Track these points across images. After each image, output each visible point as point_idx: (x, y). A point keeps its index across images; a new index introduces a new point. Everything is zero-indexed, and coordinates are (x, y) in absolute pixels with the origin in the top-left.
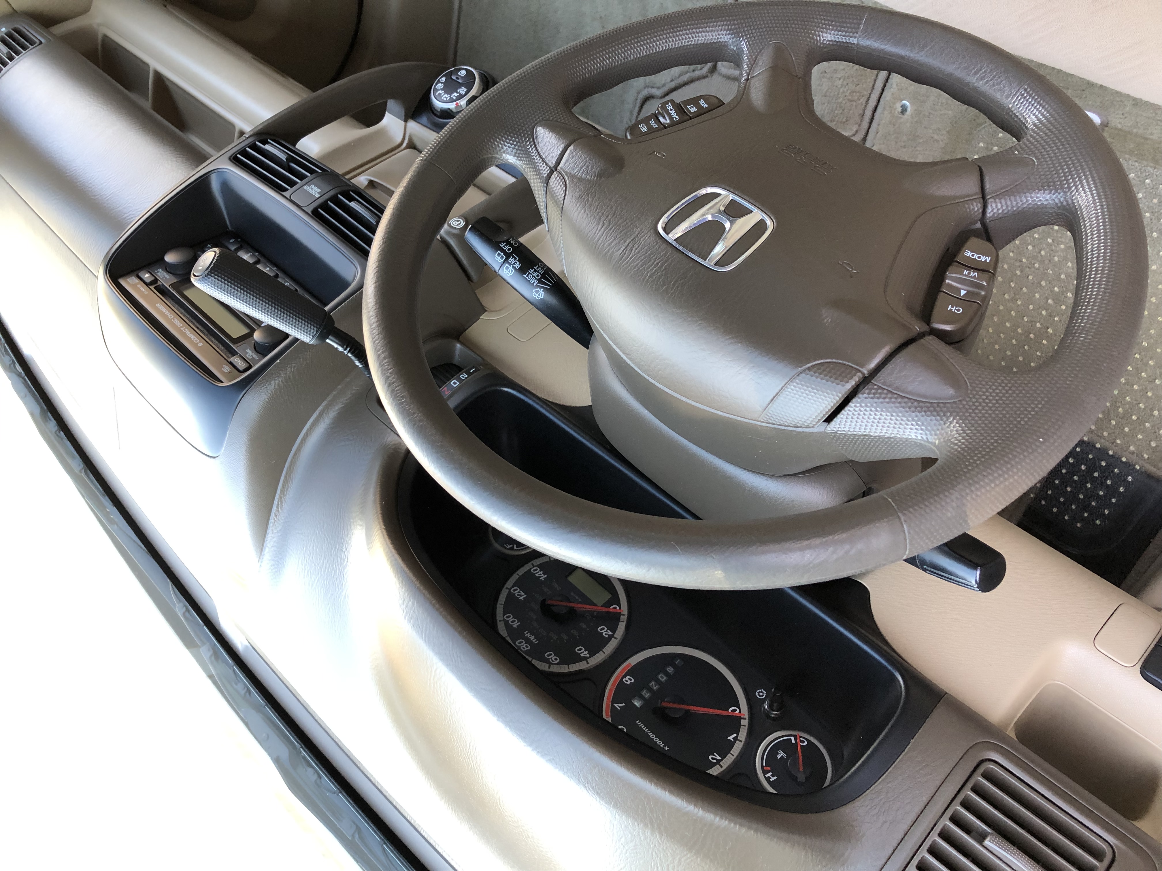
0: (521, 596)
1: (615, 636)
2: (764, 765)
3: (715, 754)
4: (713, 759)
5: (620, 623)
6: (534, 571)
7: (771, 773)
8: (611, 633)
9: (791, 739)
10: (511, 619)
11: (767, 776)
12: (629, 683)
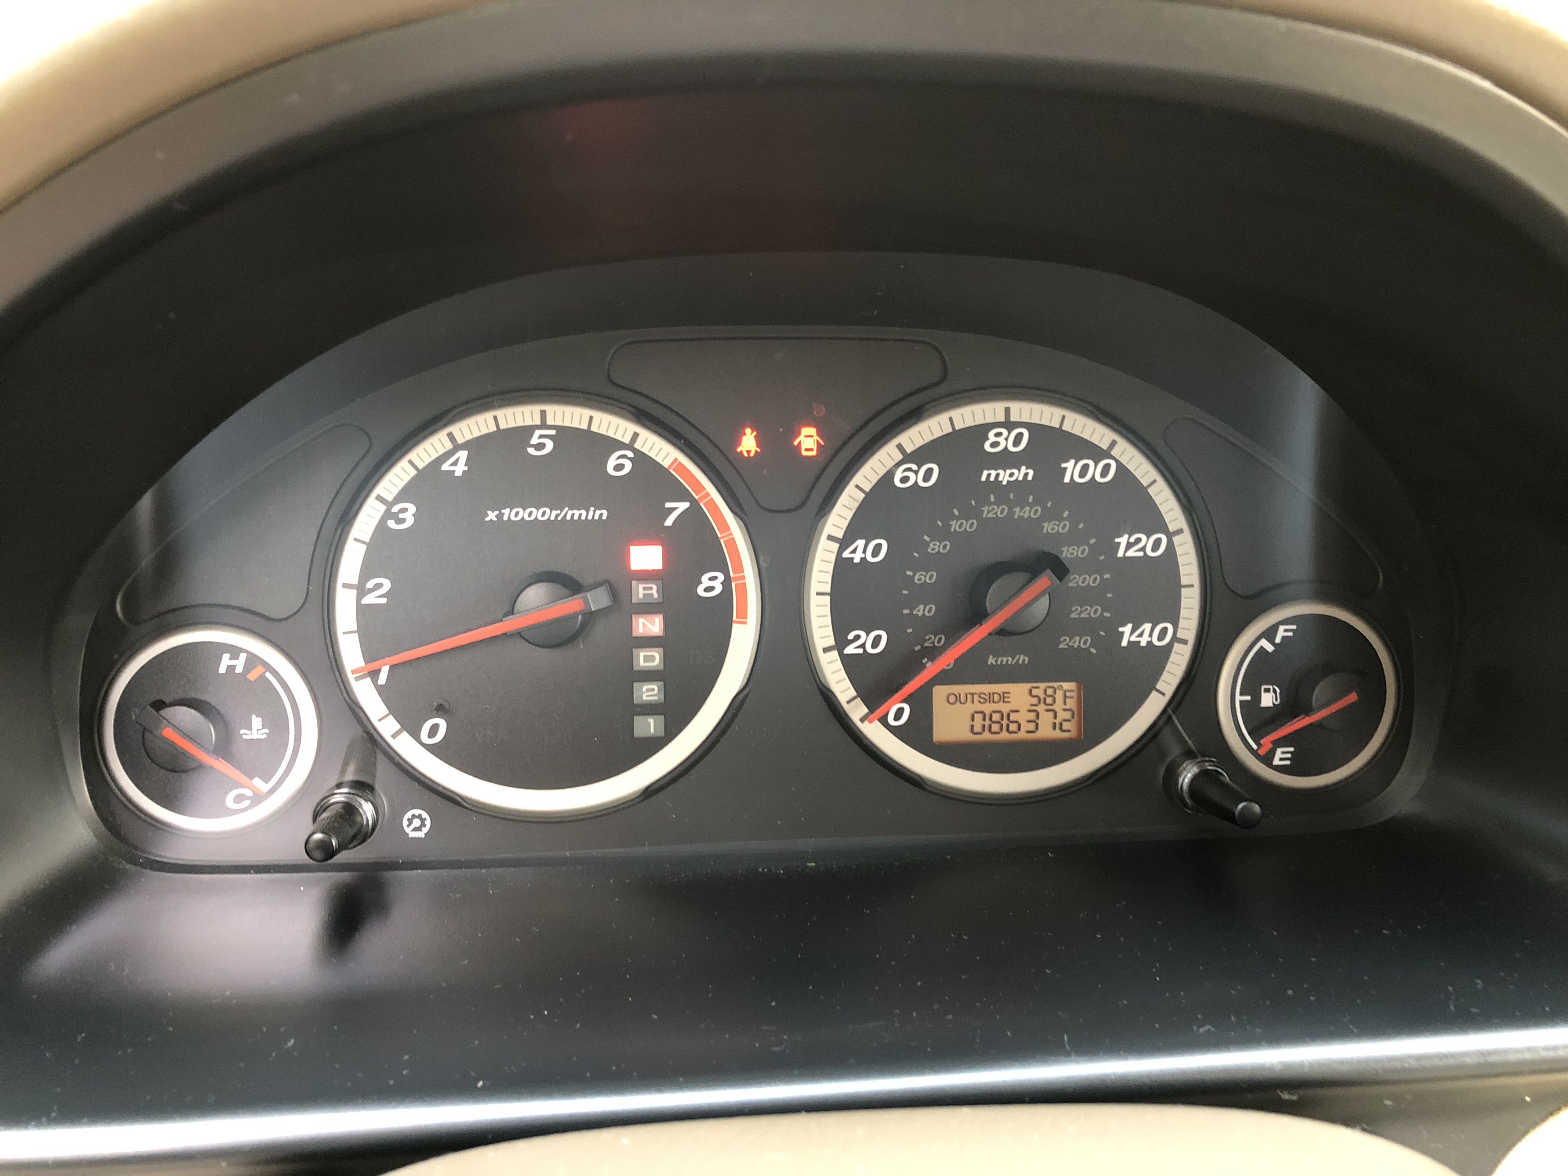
0: (1129, 546)
1: (835, 654)
2: (268, 675)
3: (384, 601)
4: (379, 586)
5: (853, 693)
6: (1164, 631)
7: (239, 670)
8: (850, 650)
9: (267, 781)
10: (1095, 471)
11: (243, 657)
12: (705, 578)
